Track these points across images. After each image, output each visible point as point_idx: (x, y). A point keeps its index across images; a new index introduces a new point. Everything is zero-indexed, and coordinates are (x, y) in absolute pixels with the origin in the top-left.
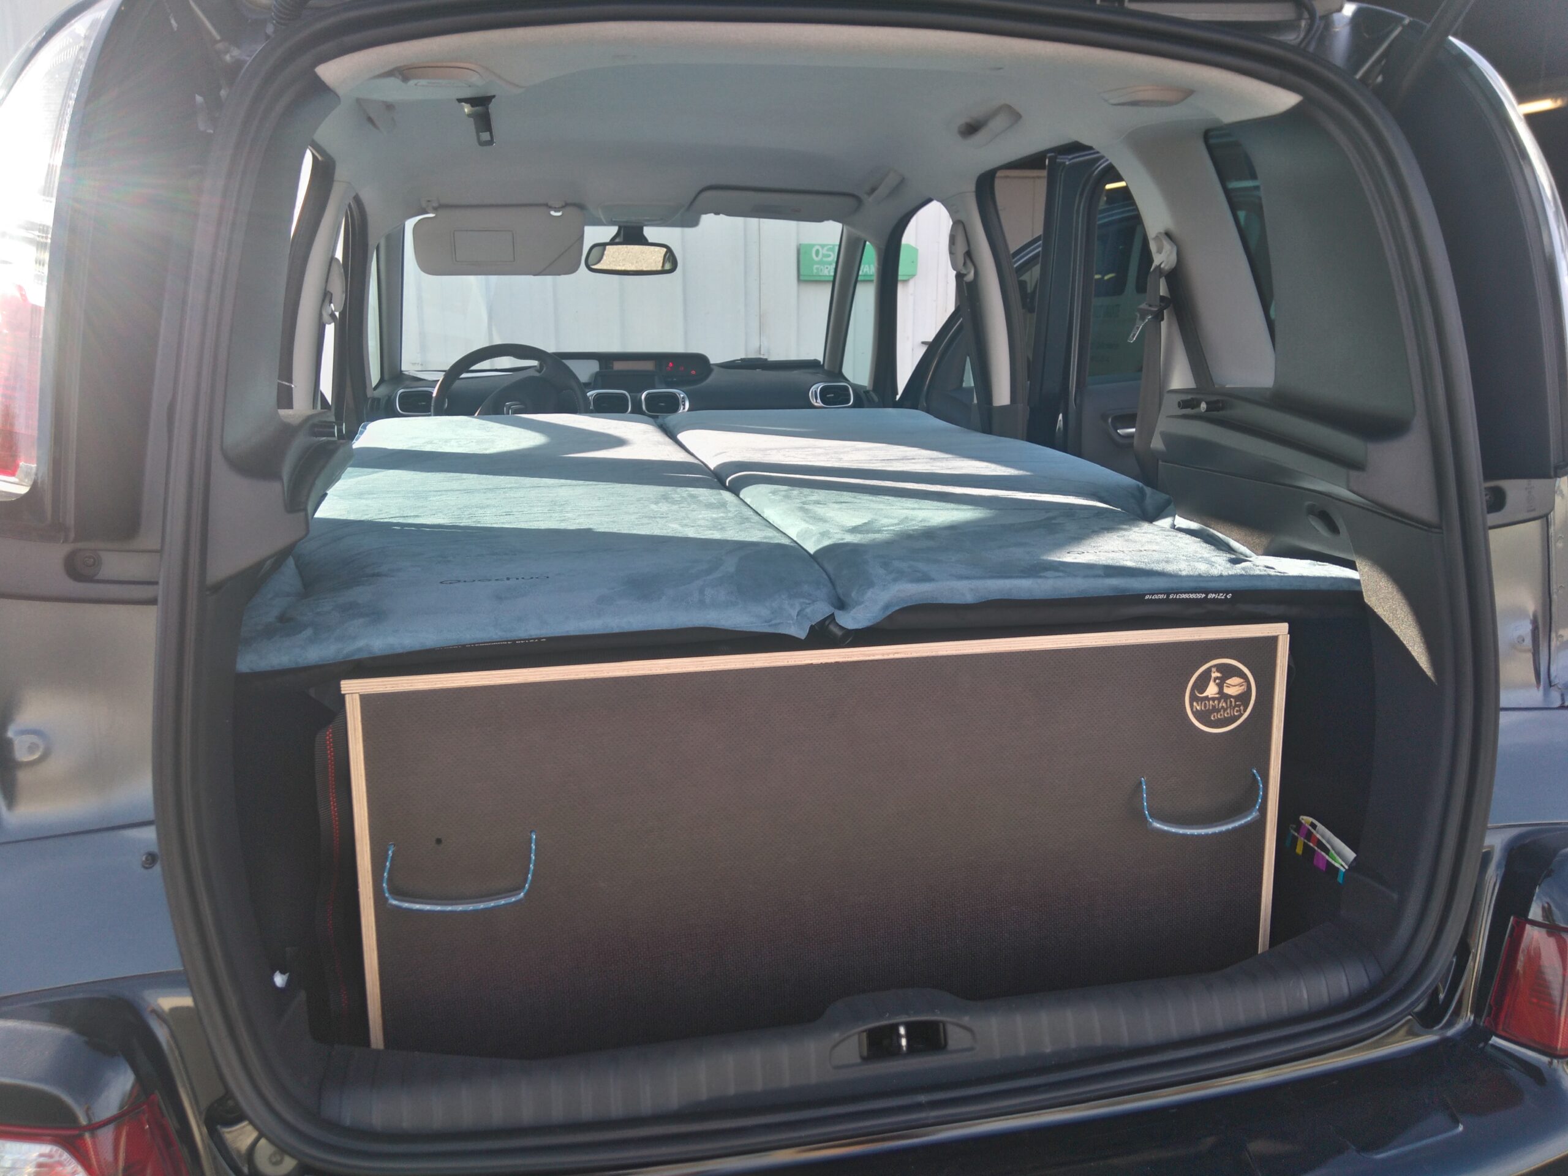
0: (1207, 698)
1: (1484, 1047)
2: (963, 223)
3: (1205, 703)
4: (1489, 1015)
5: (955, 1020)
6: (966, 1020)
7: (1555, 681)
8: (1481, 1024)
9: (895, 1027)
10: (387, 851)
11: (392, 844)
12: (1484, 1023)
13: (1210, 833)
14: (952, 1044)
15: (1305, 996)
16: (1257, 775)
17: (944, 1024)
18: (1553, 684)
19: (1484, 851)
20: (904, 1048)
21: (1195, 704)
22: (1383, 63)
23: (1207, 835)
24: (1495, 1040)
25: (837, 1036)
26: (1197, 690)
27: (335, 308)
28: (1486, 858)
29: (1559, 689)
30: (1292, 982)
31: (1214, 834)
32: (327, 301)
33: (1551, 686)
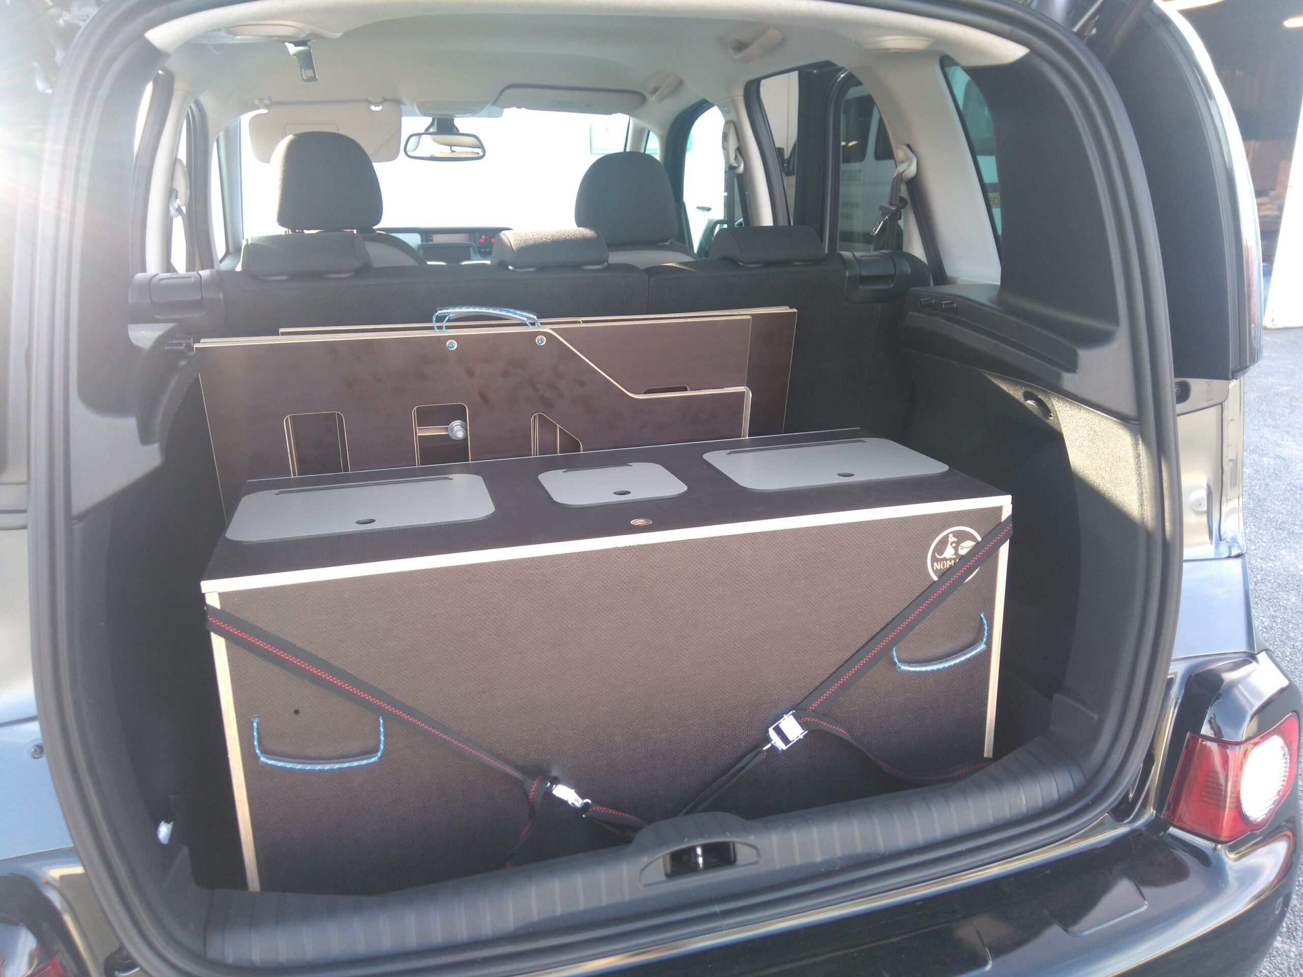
0: (945, 559)
1: (1163, 836)
2: (734, 123)
3: (944, 563)
4: (1168, 810)
5: (742, 840)
6: (752, 839)
7: (1224, 536)
8: (1162, 817)
9: (693, 849)
10: (252, 723)
11: (256, 717)
12: (1164, 816)
13: (947, 666)
14: (741, 859)
15: (1024, 802)
16: (984, 618)
17: (733, 844)
18: (1222, 539)
19: (1169, 677)
20: (701, 865)
21: (935, 564)
22: (1097, 18)
23: (944, 669)
24: (1172, 830)
25: (645, 860)
26: (937, 553)
27: (180, 202)
28: (1170, 683)
29: (1228, 542)
30: (1013, 791)
31: (950, 667)
32: (173, 197)
33: (1221, 540)
